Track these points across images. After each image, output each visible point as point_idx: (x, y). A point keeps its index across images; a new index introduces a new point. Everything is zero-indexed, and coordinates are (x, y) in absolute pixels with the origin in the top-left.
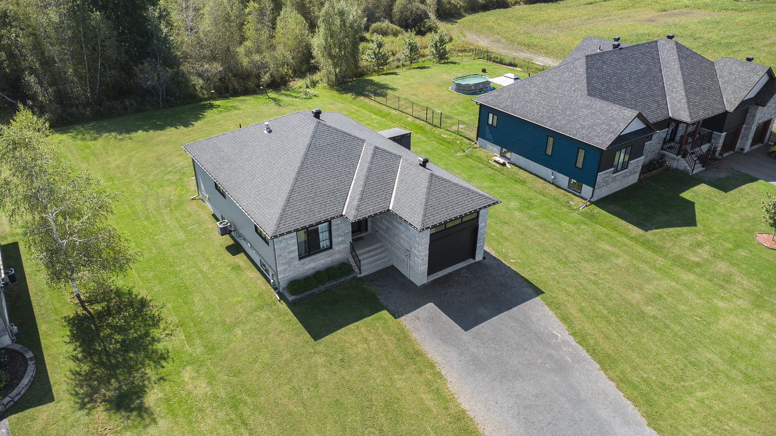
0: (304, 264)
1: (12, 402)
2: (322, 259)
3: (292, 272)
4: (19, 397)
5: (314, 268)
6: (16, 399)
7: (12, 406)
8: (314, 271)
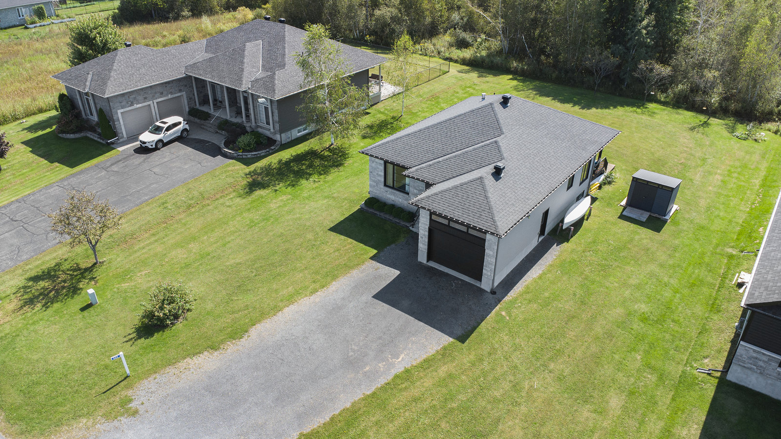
0: (387, 192)
1: (241, 157)
2: (400, 198)
3: (378, 192)
4: (246, 157)
5: (393, 201)
6: (244, 157)
7: (241, 158)
8: (393, 203)
